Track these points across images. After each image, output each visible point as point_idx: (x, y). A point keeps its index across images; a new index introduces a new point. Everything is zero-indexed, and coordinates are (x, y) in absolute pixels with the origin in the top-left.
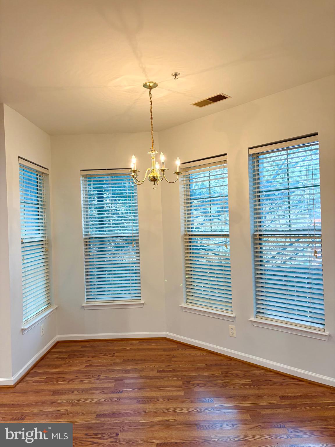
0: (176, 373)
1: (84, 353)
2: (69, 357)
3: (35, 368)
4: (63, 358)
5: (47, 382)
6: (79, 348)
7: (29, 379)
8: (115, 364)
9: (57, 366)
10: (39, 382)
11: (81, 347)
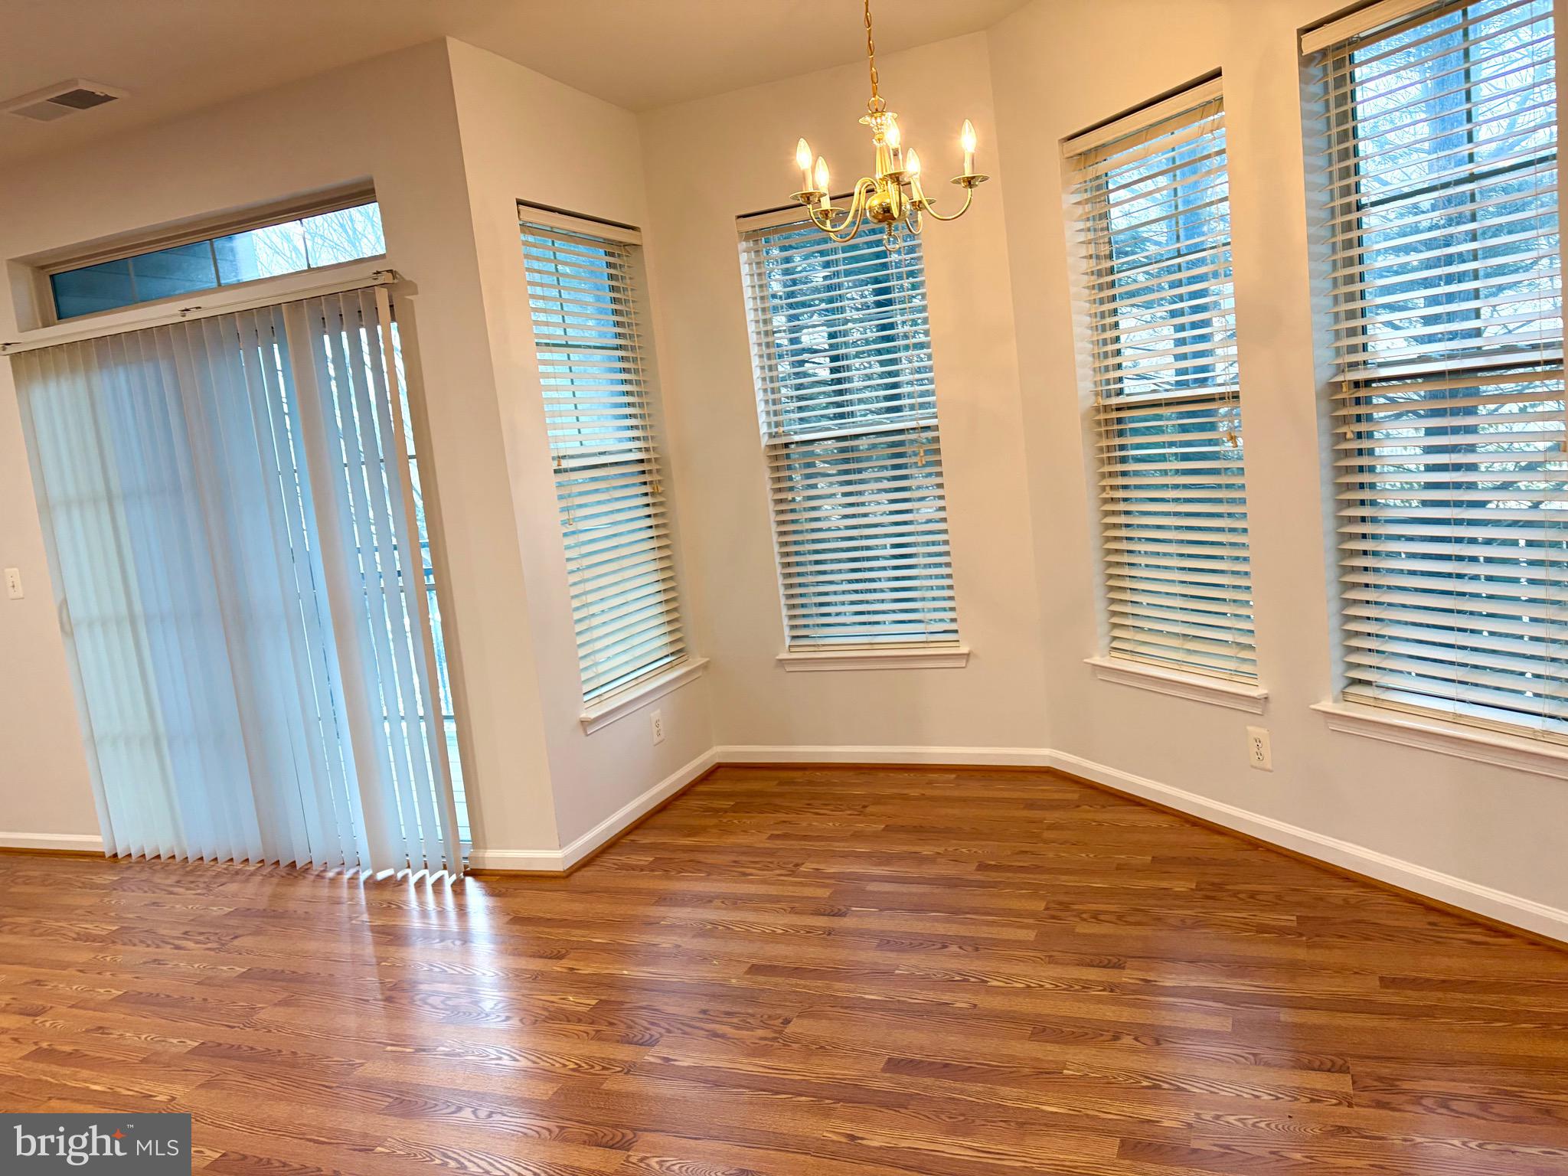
0: (1037, 876)
1: (777, 801)
2: (735, 809)
3: (637, 832)
4: (716, 811)
5: (653, 871)
6: (771, 786)
7: (610, 859)
8: (857, 836)
9: (692, 831)
10: (633, 868)
11: (776, 783)
